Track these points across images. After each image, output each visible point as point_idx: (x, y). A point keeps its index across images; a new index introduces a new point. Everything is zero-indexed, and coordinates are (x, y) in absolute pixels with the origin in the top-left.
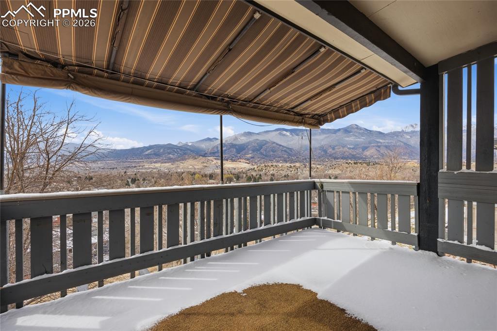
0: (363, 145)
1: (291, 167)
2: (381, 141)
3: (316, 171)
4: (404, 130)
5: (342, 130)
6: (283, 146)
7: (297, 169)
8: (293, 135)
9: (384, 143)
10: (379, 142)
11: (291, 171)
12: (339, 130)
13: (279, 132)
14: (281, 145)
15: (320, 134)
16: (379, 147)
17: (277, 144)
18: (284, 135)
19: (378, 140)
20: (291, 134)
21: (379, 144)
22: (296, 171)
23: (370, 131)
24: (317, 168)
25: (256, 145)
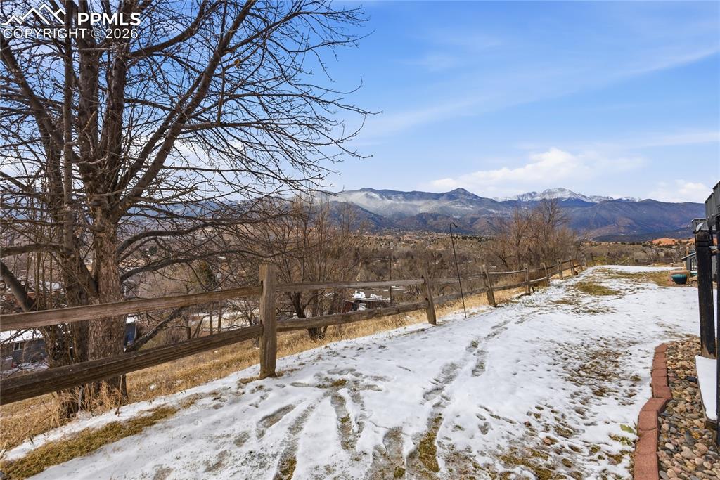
0: (472, 215)
1: (380, 240)
2: (494, 211)
3: (414, 247)
4: (521, 198)
5: (445, 196)
6: (370, 212)
7: (389, 243)
8: (383, 199)
9: (498, 214)
10: (491, 213)
11: (381, 245)
12: (442, 194)
13: (365, 193)
14: (367, 211)
15: (419, 199)
16: (491, 219)
17: (362, 209)
18: (372, 197)
19: (490, 210)
20: (381, 197)
21: (491, 216)
22: (387, 246)
23: (481, 198)
24: (415, 242)
25: (334, 208)
